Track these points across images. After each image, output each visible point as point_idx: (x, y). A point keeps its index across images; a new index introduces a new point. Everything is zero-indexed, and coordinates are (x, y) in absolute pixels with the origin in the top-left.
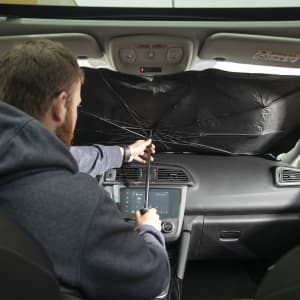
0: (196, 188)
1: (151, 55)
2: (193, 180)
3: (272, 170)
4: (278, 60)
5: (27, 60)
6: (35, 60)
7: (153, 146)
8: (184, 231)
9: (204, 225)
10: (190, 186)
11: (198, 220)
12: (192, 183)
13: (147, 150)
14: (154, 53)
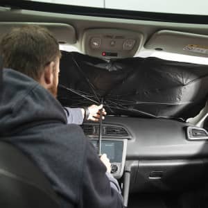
0: (133, 141)
1: (112, 43)
2: (131, 134)
3: (185, 129)
4: (200, 52)
5: (26, 37)
6: (32, 38)
7: (104, 110)
8: (125, 171)
9: (138, 167)
10: (129, 139)
11: (135, 164)
12: (130, 137)
13: (100, 113)
14: (115, 42)
